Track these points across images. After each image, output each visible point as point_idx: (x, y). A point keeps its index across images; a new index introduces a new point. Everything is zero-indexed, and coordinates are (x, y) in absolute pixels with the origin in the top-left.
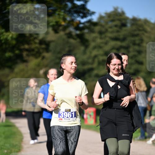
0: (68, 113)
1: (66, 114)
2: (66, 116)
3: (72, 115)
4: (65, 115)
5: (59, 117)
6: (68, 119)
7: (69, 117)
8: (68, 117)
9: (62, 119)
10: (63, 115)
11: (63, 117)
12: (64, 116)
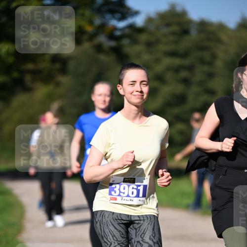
0: (129, 186)
1: (124, 189)
2: (124, 193)
3: (138, 191)
4: (122, 190)
5: (110, 194)
6: (128, 198)
7: (130, 194)
8: (128, 196)
9: (116, 199)
10: (119, 189)
11: (119, 195)
12: (120, 192)
